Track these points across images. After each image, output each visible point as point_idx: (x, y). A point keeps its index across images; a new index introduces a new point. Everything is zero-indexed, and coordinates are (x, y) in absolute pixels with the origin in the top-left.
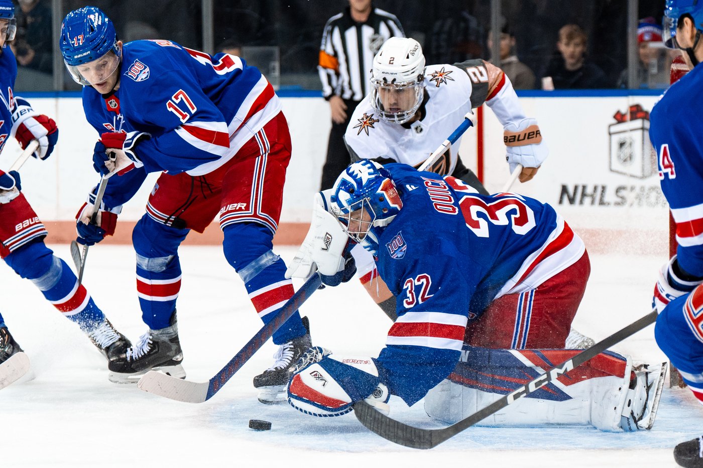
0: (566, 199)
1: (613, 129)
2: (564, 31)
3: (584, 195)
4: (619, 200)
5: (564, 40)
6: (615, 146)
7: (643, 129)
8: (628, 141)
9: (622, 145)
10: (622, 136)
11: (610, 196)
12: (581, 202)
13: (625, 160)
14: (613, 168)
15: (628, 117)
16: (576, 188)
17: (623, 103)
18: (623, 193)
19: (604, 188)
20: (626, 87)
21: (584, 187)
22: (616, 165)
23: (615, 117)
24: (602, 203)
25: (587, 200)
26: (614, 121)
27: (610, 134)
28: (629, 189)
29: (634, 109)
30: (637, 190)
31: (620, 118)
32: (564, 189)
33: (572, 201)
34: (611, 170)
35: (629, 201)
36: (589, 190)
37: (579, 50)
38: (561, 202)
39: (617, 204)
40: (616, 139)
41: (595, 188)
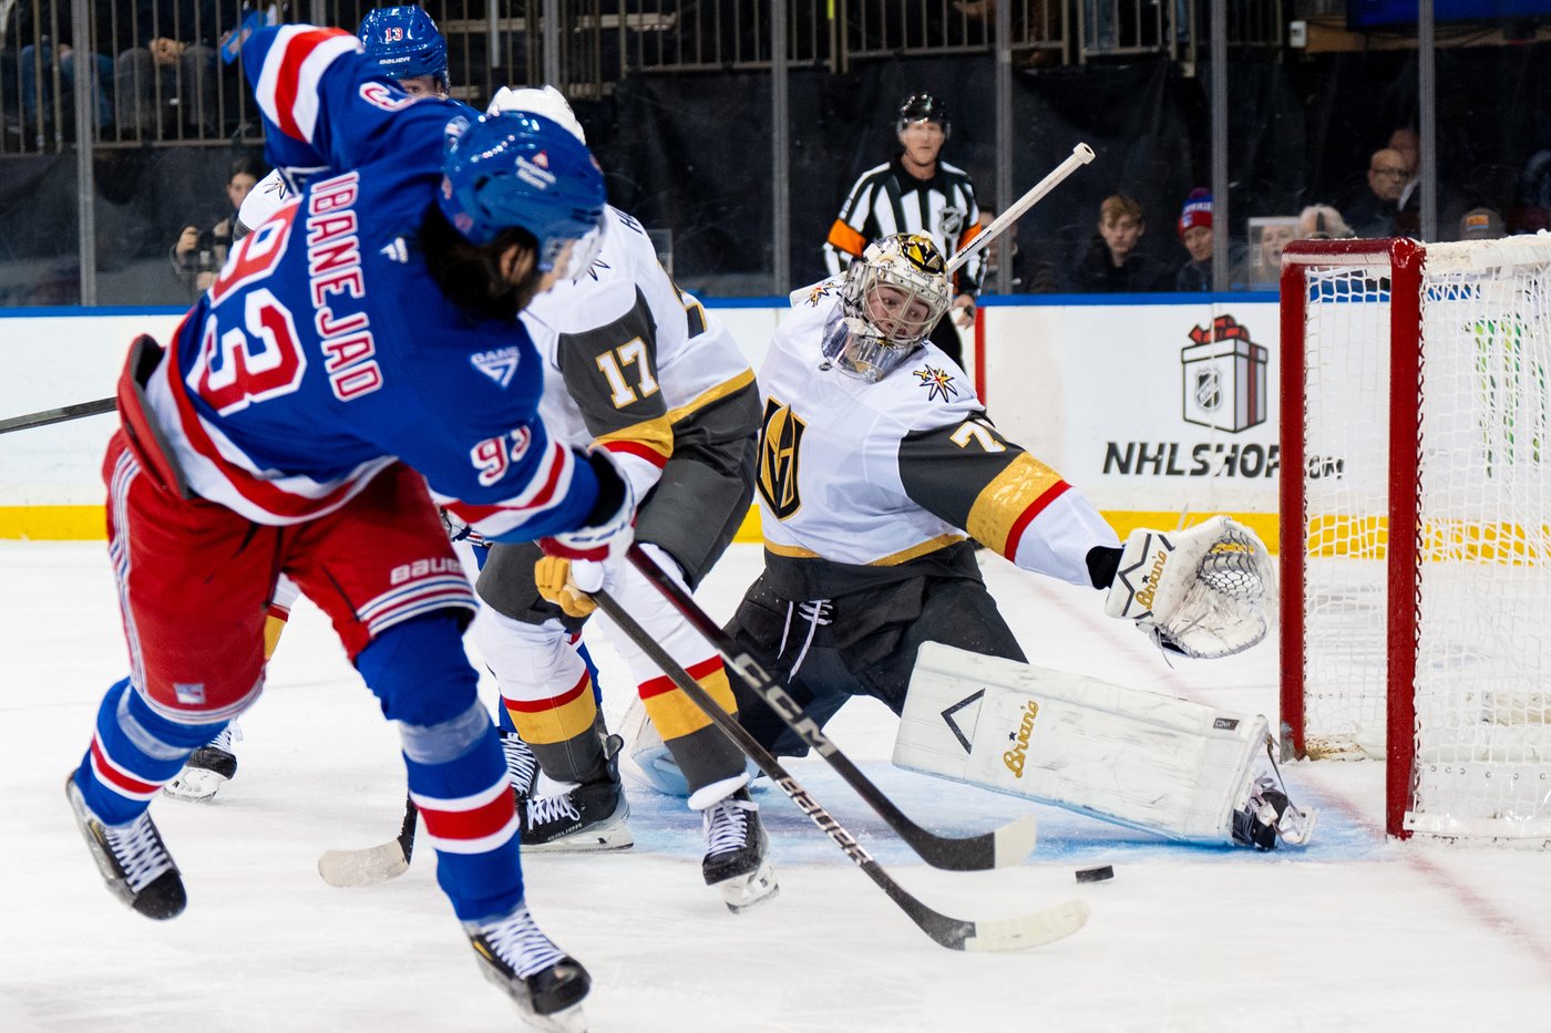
0: (1114, 465)
1: (1189, 355)
2: (1108, 204)
3: (1143, 458)
4: (1200, 466)
5: (1107, 219)
6: (1192, 382)
7: (1235, 354)
8: (1213, 374)
9: (1202, 379)
10: (1203, 365)
11: (1185, 461)
12: (1139, 471)
13: (1207, 404)
14: (1188, 417)
15: (1212, 335)
16: (1131, 447)
17: (1204, 314)
18: (1204, 455)
19: (1174, 447)
20: (1210, 289)
21: (1144, 447)
22: (1195, 412)
23: (1191, 336)
24: (1171, 471)
25: (1149, 467)
26: (1192, 343)
27: (1184, 363)
28: (1214, 448)
29: (1222, 323)
30: (1227, 452)
31: (1199, 337)
32: (1112, 450)
33: (1124, 468)
34: (1186, 420)
35: (1213, 470)
36: (1152, 452)
37: (1129, 234)
38: (1106, 470)
39: (1194, 473)
40: (1193, 371)
41: (1161, 447)
